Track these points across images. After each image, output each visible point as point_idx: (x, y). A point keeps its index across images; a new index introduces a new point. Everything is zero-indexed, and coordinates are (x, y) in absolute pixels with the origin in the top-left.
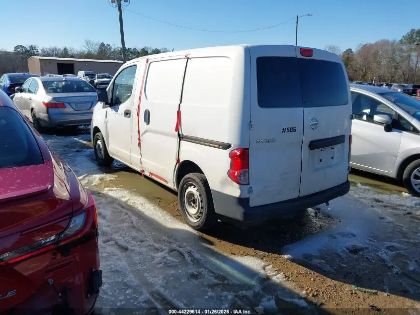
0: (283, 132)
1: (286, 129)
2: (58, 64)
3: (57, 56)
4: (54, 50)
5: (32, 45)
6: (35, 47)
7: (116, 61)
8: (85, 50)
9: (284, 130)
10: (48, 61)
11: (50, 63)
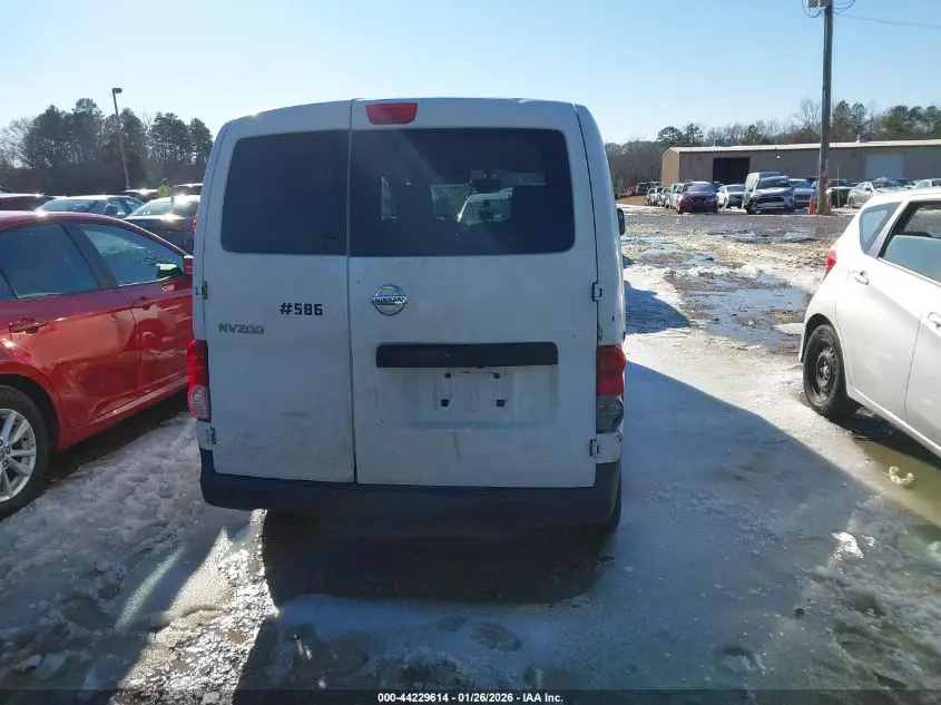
0: (282, 311)
1: (290, 306)
2: (715, 160)
3: (719, 143)
4: (736, 129)
5: (692, 125)
6: (697, 128)
7: (858, 144)
8: (800, 124)
9: (285, 309)
10: (695, 156)
11: (698, 159)
